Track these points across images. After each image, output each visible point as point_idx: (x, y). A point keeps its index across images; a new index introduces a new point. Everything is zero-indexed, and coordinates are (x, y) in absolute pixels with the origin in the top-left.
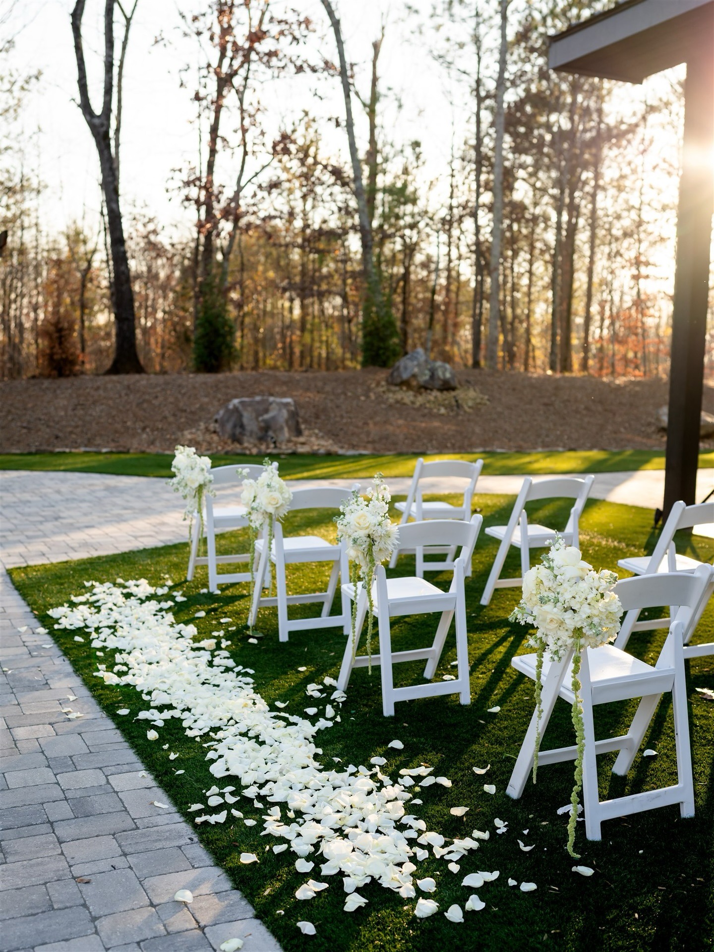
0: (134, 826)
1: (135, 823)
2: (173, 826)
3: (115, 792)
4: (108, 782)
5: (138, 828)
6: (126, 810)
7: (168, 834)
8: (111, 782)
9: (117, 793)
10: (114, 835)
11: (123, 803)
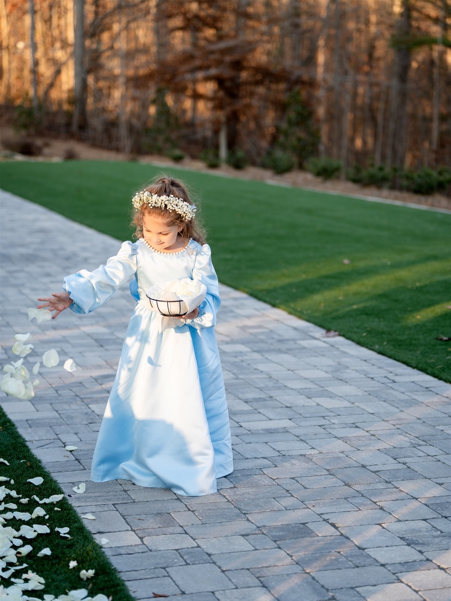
0: (116, 506)
1: (115, 508)
2: (82, 504)
3: (134, 531)
4: (141, 538)
5: (114, 505)
6: (123, 517)
7: (88, 500)
8: (139, 540)
9: (132, 530)
10: (134, 502)
11: (126, 522)
